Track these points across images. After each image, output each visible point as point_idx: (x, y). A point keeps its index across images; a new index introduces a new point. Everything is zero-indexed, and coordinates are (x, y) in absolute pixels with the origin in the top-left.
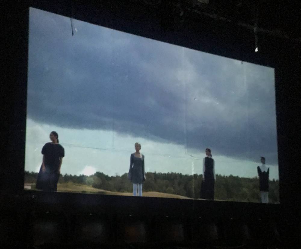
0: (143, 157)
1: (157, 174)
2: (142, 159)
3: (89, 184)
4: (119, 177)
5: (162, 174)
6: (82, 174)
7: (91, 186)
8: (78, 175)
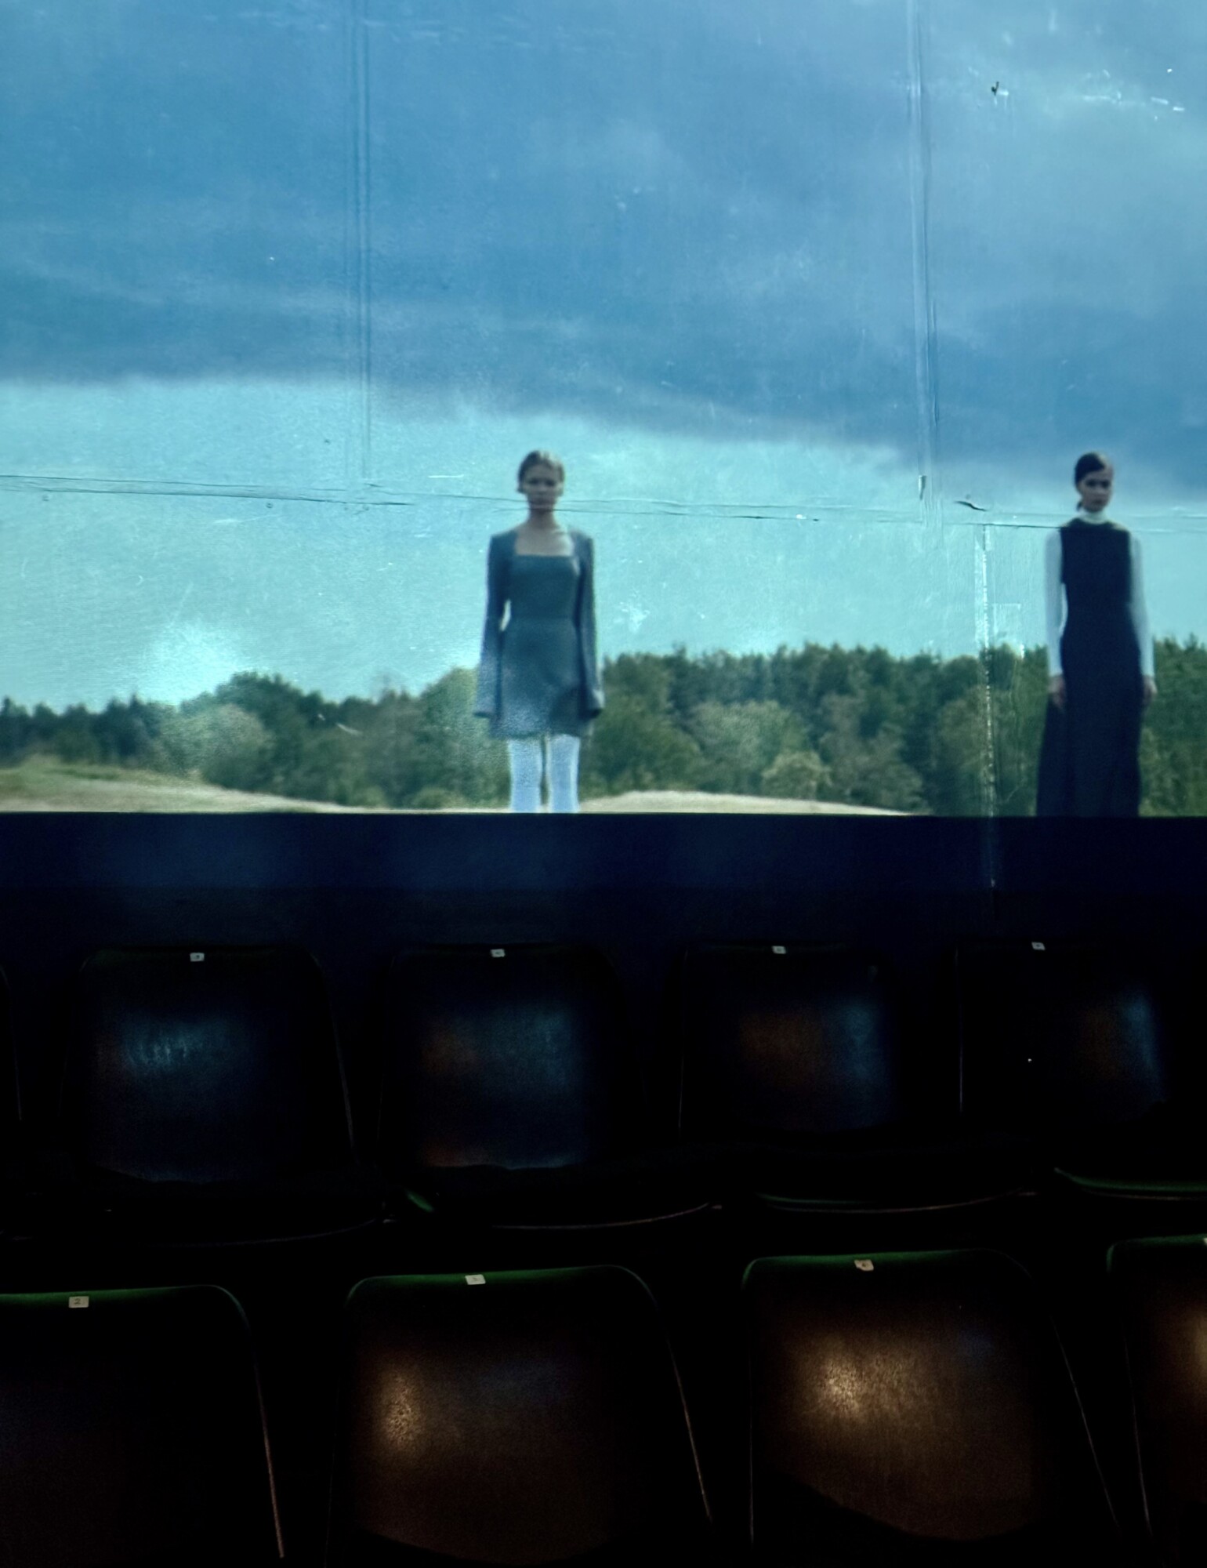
0: (585, 547)
1: (694, 667)
2: (576, 566)
3: (178, 763)
4: (405, 698)
5: (729, 661)
6: (124, 697)
7: (195, 772)
8: (97, 706)
